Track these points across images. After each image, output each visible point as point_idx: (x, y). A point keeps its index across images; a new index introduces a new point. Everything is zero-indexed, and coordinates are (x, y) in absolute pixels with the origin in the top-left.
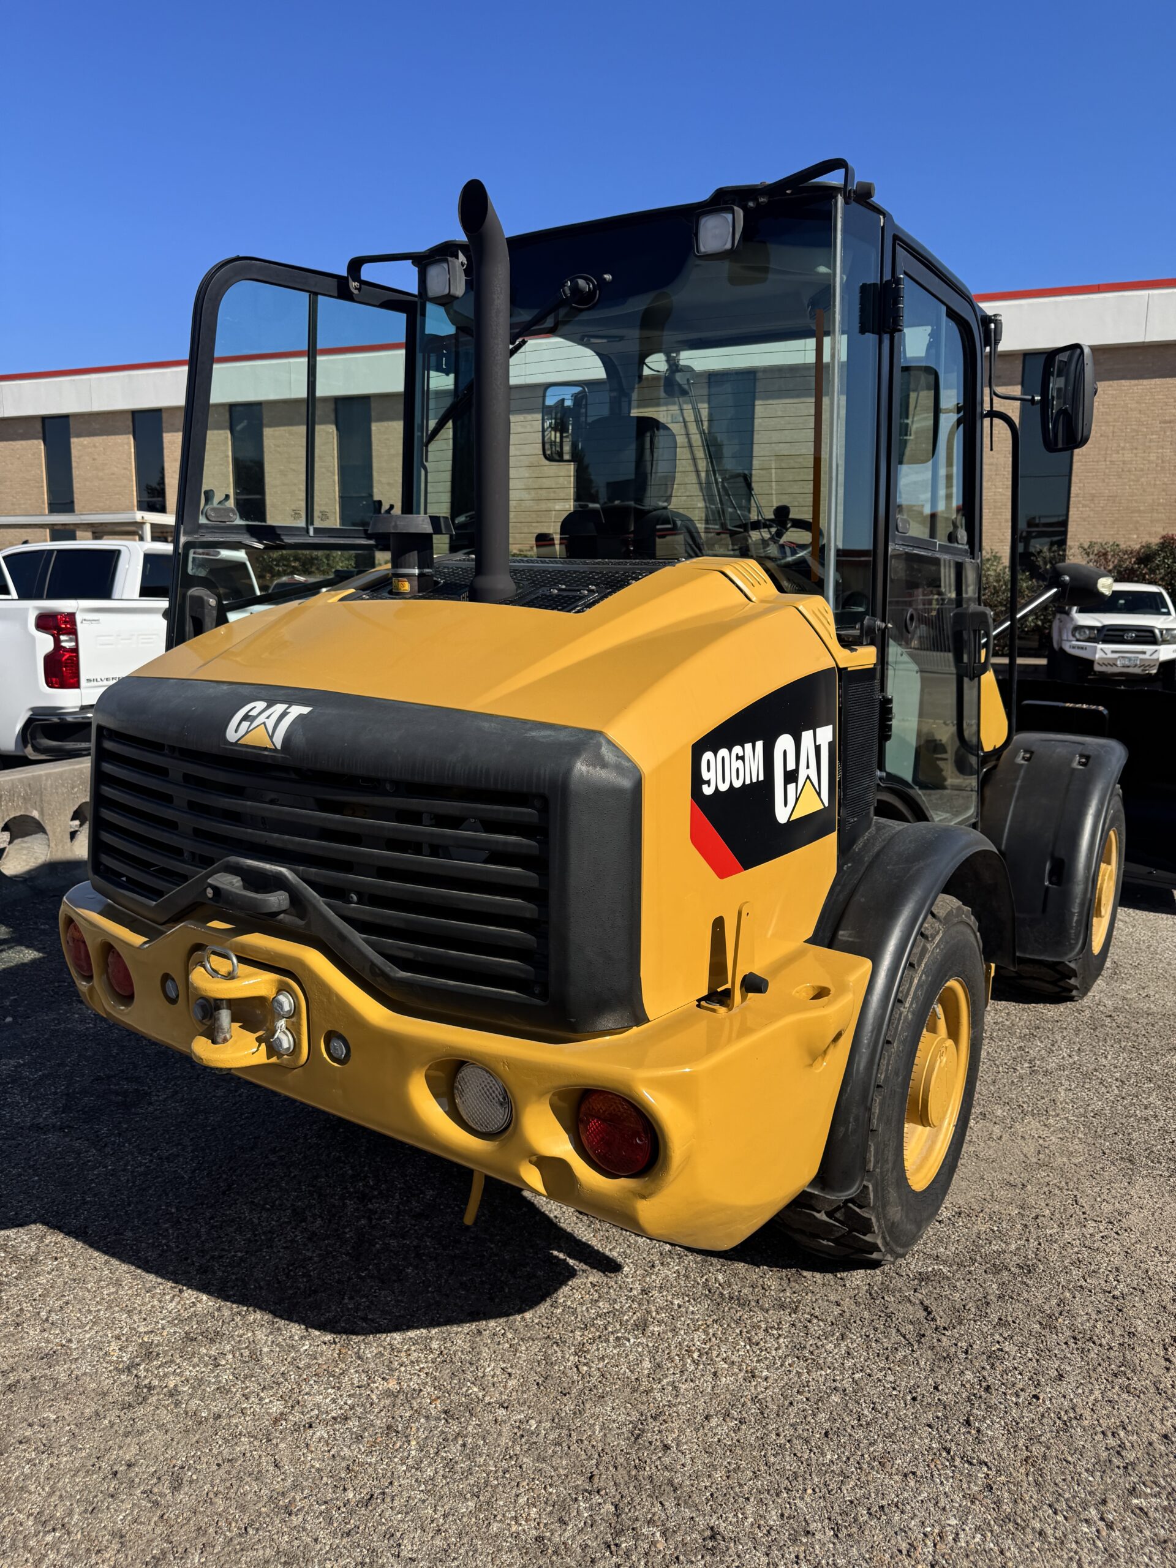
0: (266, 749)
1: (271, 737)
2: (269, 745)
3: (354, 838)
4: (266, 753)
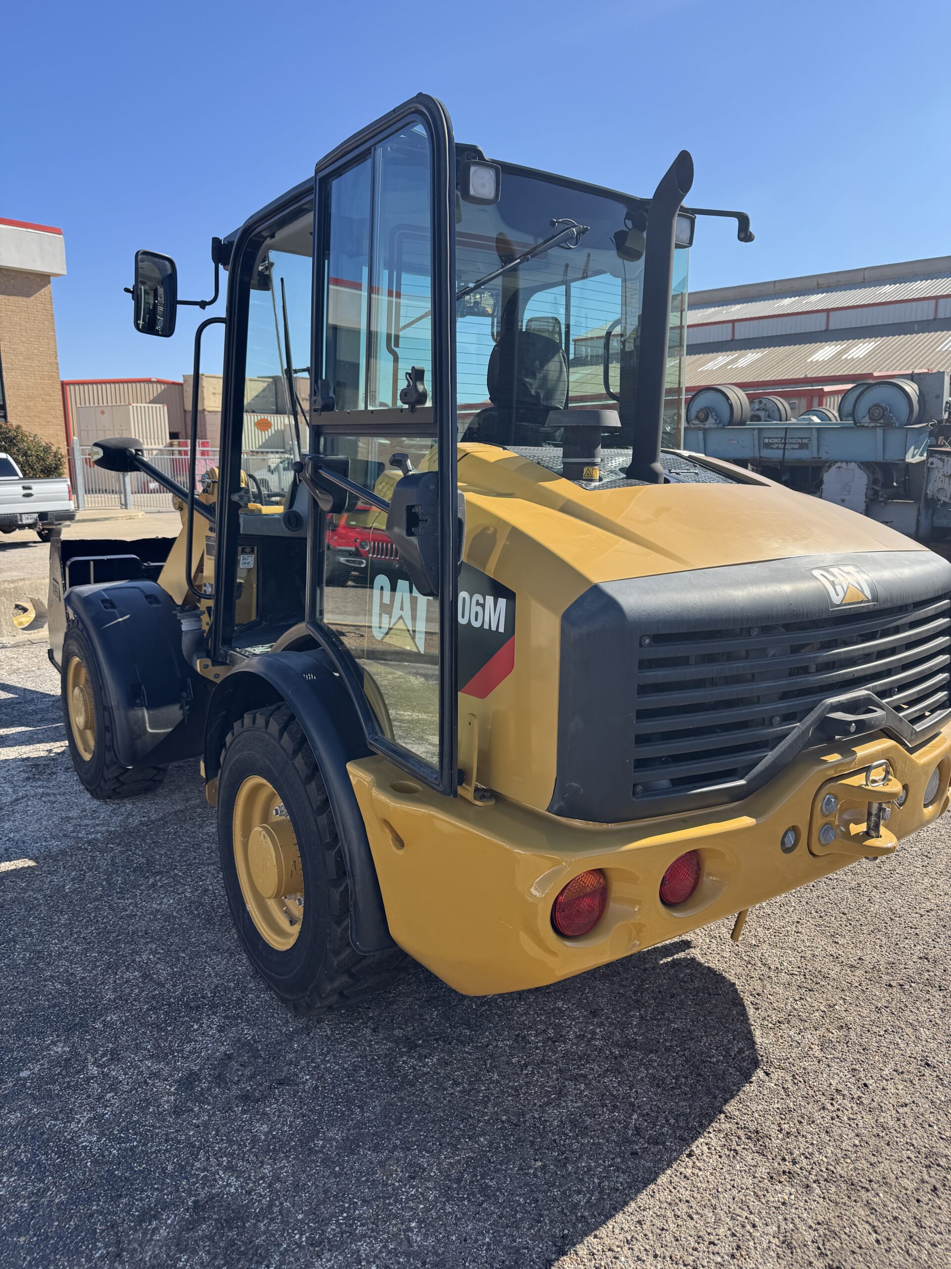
0: (862, 602)
1: (863, 592)
2: (864, 598)
4: (863, 605)
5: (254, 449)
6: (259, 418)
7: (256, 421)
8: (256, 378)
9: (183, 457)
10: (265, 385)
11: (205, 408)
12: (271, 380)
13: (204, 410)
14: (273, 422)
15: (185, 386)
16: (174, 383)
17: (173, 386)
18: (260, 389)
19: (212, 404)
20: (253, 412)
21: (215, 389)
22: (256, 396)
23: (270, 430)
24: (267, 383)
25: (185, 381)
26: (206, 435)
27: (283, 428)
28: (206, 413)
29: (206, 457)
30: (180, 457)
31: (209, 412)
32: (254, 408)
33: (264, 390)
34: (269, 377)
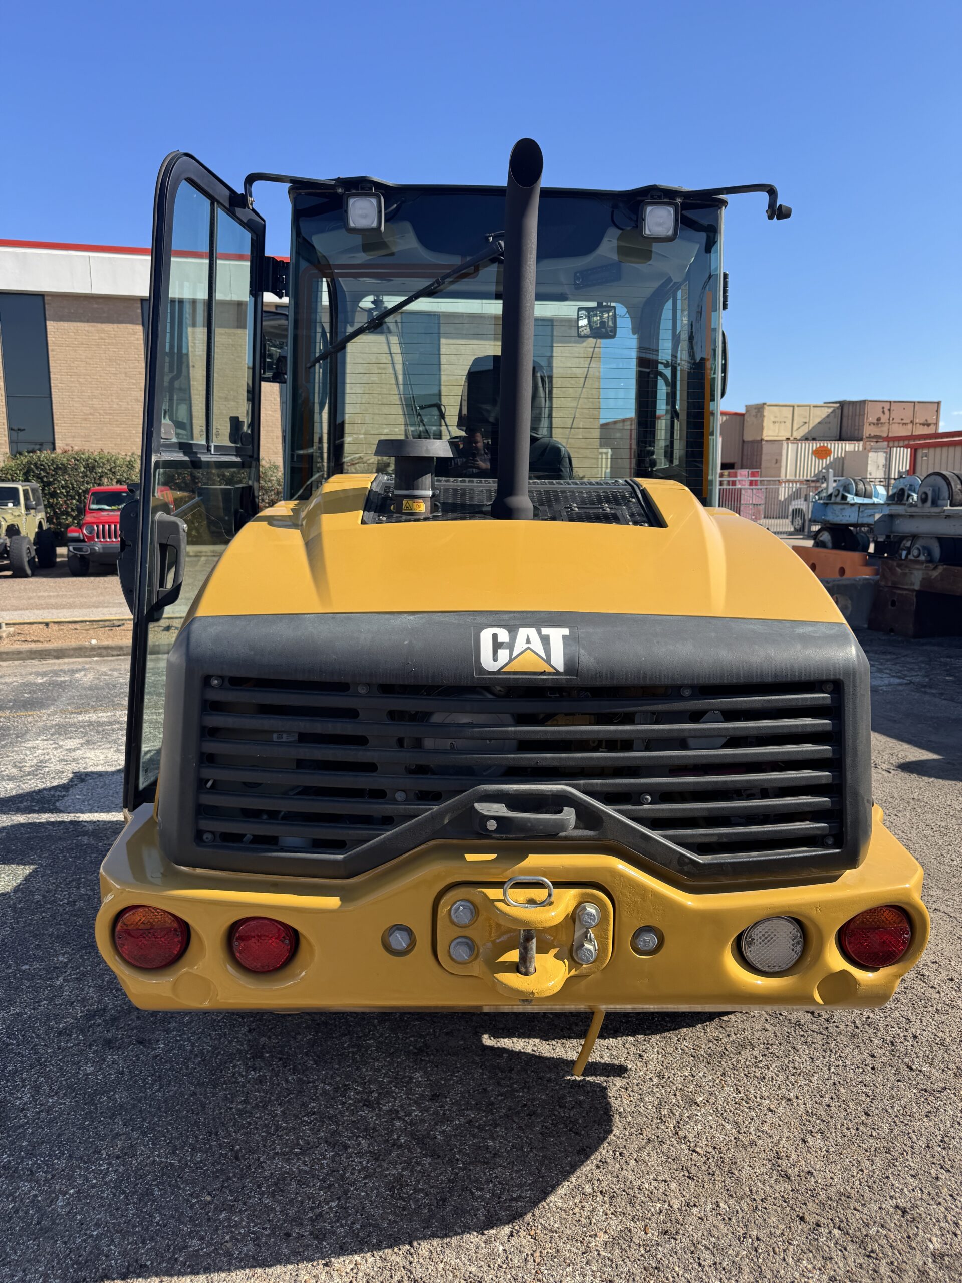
0: (543, 673)
1: (548, 661)
2: (549, 669)
3: (627, 745)
4: (545, 677)
5: (809, 478)
6: (818, 445)
7: (814, 448)
8: (822, 404)
9: (730, 487)
10: (830, 410)
11: (763, 437)
12: (838, 405)
13: (762, 439)
14: (832, 449)
15: (746, 417)
16: (736, 414)
17: (734, 417)
18: (824, 416)
19: (770, 433)
20: (814, 439)
21: (776, 417)
22: (819, 423)
23: (828, 458)
24: (832, 409)
25: (747, 411)
26: (760, 464)
27: (843, 455)
28: (763, 442)
29: (754, 487)
30: (728, 487)
31: (767, 441)
32: (814, 435)
33: (828, 417)
34: (836, 403)
